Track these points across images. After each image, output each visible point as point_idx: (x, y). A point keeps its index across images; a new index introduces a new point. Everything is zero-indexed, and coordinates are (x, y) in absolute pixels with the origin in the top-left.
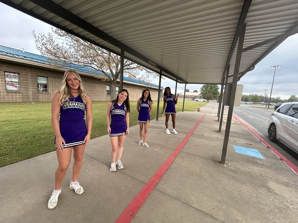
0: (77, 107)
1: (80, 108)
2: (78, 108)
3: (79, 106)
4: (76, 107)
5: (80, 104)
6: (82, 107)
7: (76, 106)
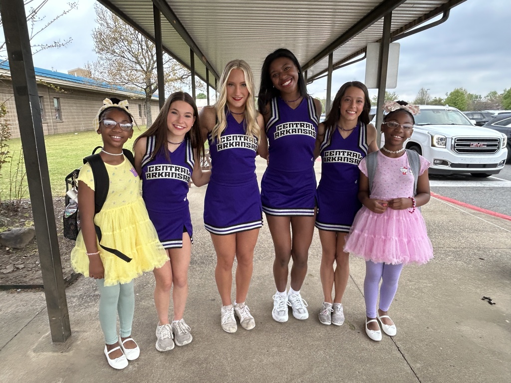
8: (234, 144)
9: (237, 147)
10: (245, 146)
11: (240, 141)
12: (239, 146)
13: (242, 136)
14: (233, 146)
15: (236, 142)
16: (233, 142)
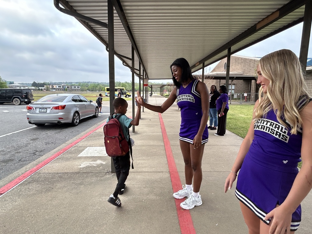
0: (267, 132)
1: (274, 133)
2: (269, 133)
3: (272, 129)
4: (266, 130)
5: (274, 126)
6: (277, 132)
7: (267, 127)
8: (260, 127)
9: (262, 130)
10: (268, 131)
11: (266, 126)
12: (264, 130)
13: (269, 122)
14: (259, 128)
15: (262, 126)
16: (260, 125)
